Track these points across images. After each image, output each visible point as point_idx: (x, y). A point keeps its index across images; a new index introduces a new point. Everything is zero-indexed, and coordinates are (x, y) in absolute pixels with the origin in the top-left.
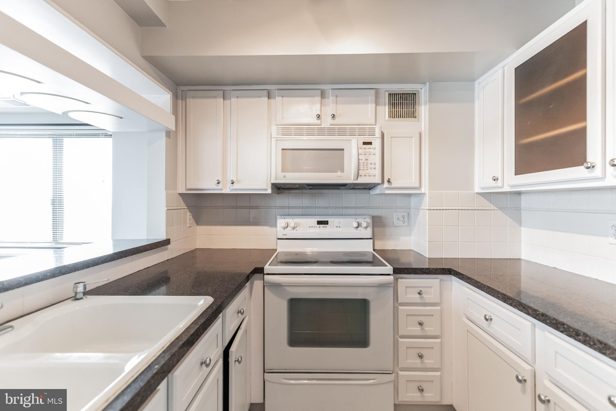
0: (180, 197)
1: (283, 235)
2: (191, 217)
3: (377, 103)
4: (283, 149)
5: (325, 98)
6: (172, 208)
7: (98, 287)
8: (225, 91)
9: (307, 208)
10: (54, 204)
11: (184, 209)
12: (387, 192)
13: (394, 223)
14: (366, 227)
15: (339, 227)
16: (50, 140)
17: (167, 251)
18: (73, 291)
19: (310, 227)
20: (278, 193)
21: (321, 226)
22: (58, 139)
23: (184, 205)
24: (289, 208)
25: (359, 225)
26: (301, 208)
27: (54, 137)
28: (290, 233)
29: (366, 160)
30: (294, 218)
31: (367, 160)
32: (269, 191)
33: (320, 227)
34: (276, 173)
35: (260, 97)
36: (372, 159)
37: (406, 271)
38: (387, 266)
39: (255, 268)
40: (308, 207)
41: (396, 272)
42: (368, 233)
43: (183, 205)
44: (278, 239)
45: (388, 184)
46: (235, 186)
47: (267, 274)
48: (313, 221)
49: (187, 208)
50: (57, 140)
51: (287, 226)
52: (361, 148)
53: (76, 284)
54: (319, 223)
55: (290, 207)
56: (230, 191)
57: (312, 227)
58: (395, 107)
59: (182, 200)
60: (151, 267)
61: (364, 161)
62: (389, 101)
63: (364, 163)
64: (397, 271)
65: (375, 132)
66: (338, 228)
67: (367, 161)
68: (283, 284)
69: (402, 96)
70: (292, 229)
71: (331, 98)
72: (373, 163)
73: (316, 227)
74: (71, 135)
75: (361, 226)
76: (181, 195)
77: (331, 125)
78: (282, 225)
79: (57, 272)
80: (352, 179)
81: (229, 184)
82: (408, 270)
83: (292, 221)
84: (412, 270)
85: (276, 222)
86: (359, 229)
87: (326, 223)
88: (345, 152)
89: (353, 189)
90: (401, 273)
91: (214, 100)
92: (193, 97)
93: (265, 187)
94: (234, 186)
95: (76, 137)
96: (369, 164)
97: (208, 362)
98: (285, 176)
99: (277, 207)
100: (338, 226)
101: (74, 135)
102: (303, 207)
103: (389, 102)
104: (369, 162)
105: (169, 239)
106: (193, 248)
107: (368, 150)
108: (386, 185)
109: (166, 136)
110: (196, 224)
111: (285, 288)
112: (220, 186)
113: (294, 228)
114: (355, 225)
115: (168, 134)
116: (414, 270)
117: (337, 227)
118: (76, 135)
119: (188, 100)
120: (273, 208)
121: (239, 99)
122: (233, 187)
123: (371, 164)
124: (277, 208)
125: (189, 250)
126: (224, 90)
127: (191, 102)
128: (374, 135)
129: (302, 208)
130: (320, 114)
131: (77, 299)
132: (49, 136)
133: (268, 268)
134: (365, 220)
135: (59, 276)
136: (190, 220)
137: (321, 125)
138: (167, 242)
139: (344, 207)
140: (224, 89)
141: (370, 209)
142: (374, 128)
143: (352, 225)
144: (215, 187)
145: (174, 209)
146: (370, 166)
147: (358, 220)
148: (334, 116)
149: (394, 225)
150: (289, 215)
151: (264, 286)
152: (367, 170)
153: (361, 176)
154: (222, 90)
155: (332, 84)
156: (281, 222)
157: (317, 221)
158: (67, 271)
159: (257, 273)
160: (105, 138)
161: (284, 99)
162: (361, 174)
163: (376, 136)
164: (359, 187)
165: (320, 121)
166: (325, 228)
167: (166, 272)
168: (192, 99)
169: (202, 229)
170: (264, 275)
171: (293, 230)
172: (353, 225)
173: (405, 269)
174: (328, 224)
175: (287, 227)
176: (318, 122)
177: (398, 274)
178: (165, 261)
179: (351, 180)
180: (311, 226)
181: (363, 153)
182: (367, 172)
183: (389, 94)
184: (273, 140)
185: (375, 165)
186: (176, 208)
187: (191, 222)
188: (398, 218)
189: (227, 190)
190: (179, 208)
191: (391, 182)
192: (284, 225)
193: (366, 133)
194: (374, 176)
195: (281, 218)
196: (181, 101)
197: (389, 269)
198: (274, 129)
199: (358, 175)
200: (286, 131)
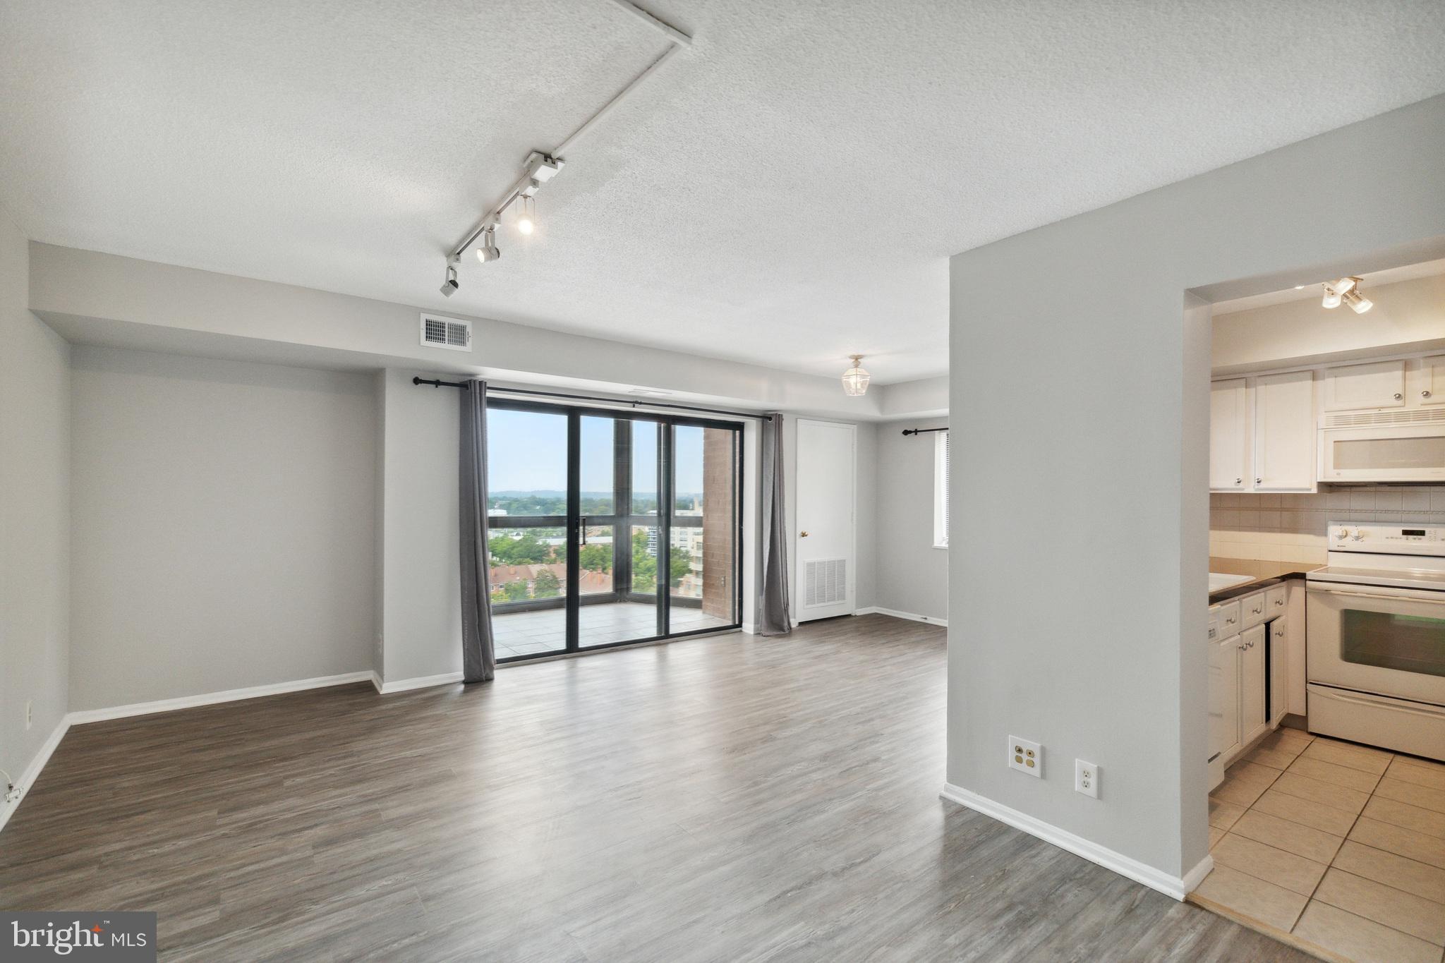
1: (1337, 546)
4: (1335, 442)
5: (1411, 370)
8: (1248, 381)
9: (1384, 513)
19: (1387, 538)
21: (1411, 537)
24: (1349, 512)
26: (1374, 512)
28: (1350, 544)
30: (1359, 525)
32: (1314, 491)
33: (1407, 539)
34: (1324, 469)
35: (1300, 380)
39: (1292, 572)
40: (1386, 511)
44: (1330, 551)
46: (1263, 485)
47: (1310, 580)
48: (1395, 530)
51: (1344, 534)
54: (1406, 533)
55: (1352, 510)
56: (1256, 491)
57: (1392, 538)
68: (1333, 592)
70: (1353, 539)
71: (1422, 369)
73: (1401, 538)
77: (1422, 406)
78: (1336, 533)
81: (1253, 483)
83: (1353, 530)
85: (1326, 530)
87: (1421, 533)
93: (1308, 486)
94: (1260, 485)
98: (1340, 474)
102: (1378, 511)
111: (1336, 596)
112: (1241, 485)
113: (1357, 538)
120: (1321, 511)
121: (1269, 386)
122: (1258, 487)
124: (1328, 511)
129: (1376, 512)
130: (1401, 393)
133: (1313, 574)
137: (1405, 406)
144: (1234, 487)
148: (1427, 394)
150: (1351, 521)
151: (1306, 592)
156: (1334, 530)
157: (1403, 530)
159: (1295, 578)
161: (1338, 379)
165: (1402, 402)
166: (1417, 540)
170: (1306, 580)
171: (1356, 540)
174: (1423, 535)
175: (1346, 536)
176: (1399, 403)
180: (1390, 536)
184: (1321, 431)
189: (1251, 490)
192: (1338, 533)
195: (1334, 524)
198: (1322, 417)
200: (1342, 421)
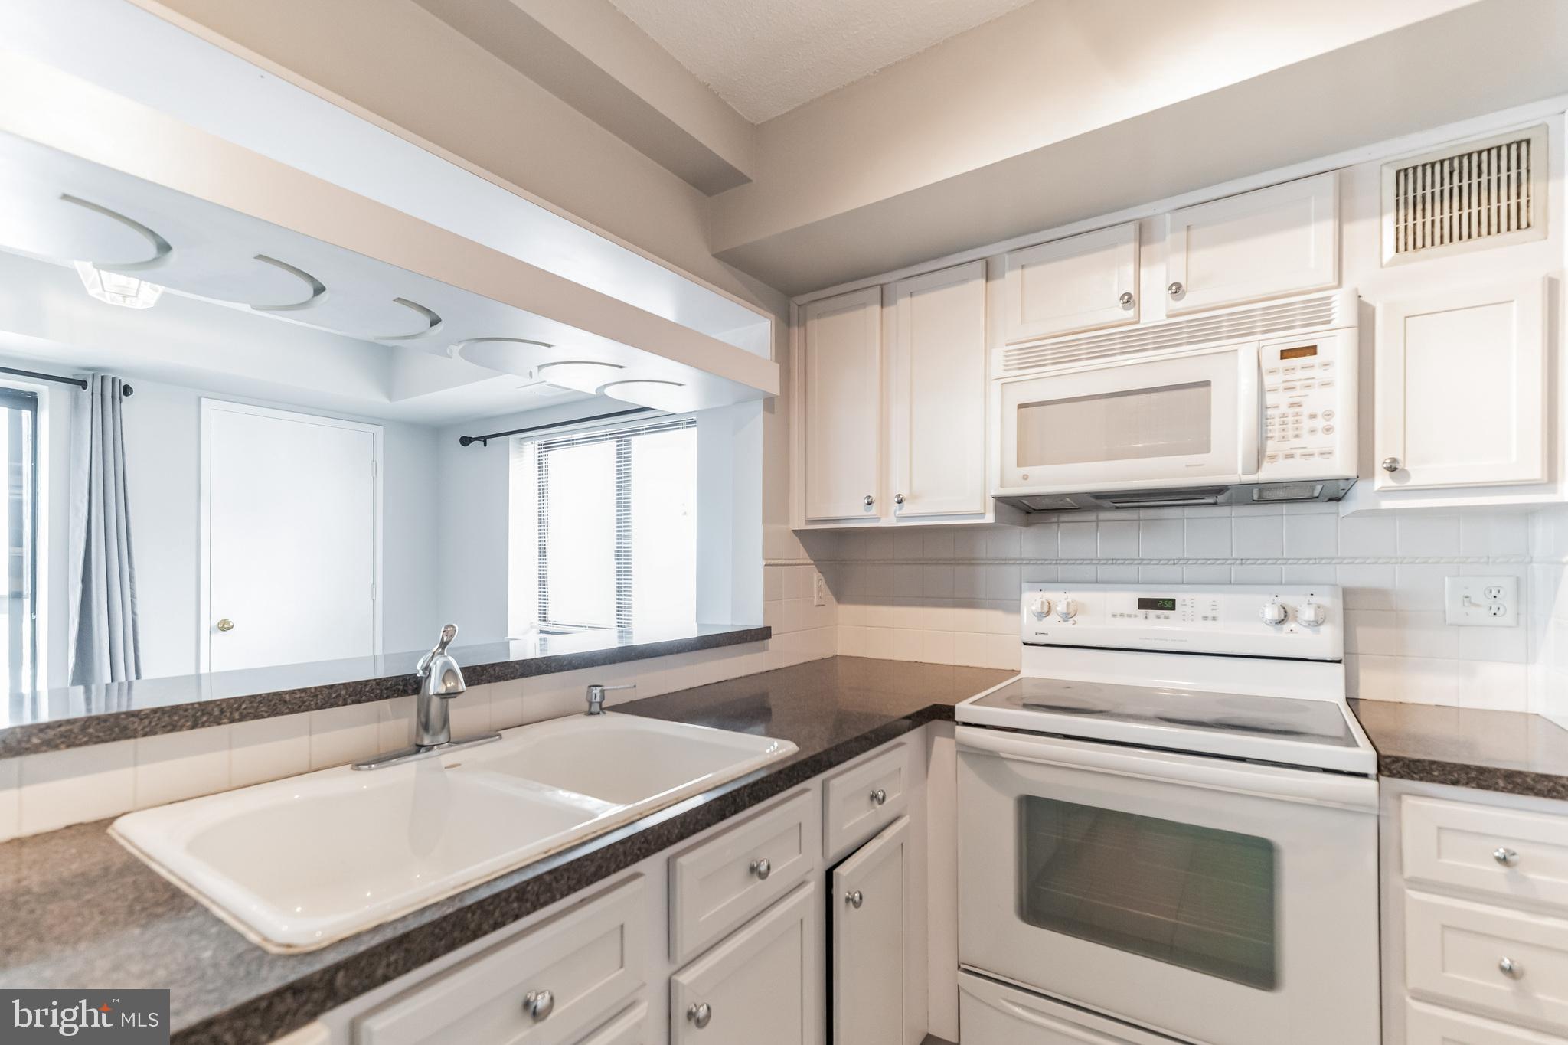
0: (797, 539)
1: (1036, 634)
2: (822, 583)
3: (1342, 215)
4: (1020, 406)
5: (1150, 242)
6: (776, 562)
7: (631, 702)
8: (884, 286)
9: (1110, 562)
10: (618, 559)
11: (807, 564)
12: (1386, 504)
13: (1445, 612)
14: (1317, 624)
15: (1214, 619)
16: (613, 444)
17: (766, 652)
18: (587, 699)
19: (1114, 616)
20: (1027, 525)
21: (1152, 613)
22: (623, 439)
23: (808, 557)
24: (1057, 564)
25: (1286, 616)
26: (1094, 562)
27: (618, 438)
28: (1055, 629)
29: (1292, 405)
30: (1069, 591)
31: (1299, 405)
32: (990, 518)
33: (1146, 617)
34: (1001, 466)
35: (965, 281)
36: (1315, 400)
37: (1436, 773)
38: (1357, 746)
39: (935, 705)
40: (1113, 560)
41: (1390, 771)
42: (1328, 640)
43: (802, 554)
44: (1025, 645)
45: (1392, 478)
46: (908, 509)
47: (965, 724)
48: (1127, 599)
49: (812, 562)
50: (622, 441)
51: (1046, 609)
52: (1273, 372)
53: (590, 687)
54: (1145, 604)
55: (1061, 560)
56: (897, 521)
57: (1122, 615)
58: (1424, 209)
59: (801, 545)
60: (731, 680)
61: (1284, 409)
62: (1398, 195)
63: (1284, 416)
64: (1389, 766)
65: (1330, 310)
66: (1210, 623)
67: (1297, 409)
68: (1003, 755)
69: (1461, 163)
70: (1061, 619)
71: (1169, 238)
72: (1320, 413)
73: (1136, 616)
74: (639, 430)
75: (1295, 619)
76: (798, 533)
77: (1169, 316)
78: (1033, 608)
79: (564, 663)
80: (1240, 471)
81: (893, 505)
82: (1448, 769)
83: (1060, 599)
84: (1467, 774)
85: (1019, 600)
86: (1287, 627)
87: (1168, 605)
88: (1214, 389)
89: (1261, 501)
90: (1415, 776)
91: (860, 313)
92: (819, 316)
93: (977, 507)
94: (904, 508)
95: (646, 433)
96: (1305, 418)
97: (763, 868)
98: (1025, 477)
99: (1023, 560)
100: (1210, 614)
101: (643, 430)
102: (1099, 560)
103: (1398, 201)
104: (1305, 411)
105: (770, 627)
106: (828, 654)
107: (1300, 374)
108: (1382, 480)
109: (764, 410)
110: (834, 601)
111: (1010, 765)
112: (874, 511)
113: (1066, 617)
114: (1271, 613)
115: (769, 403)
116: (1473, 774)
117: (1205, 618)
118: (646, 429)
119: (809, 323)
120: (1012, 562)
121: (915, 299)
122: (900, 513)
123: (1313, 416)
124: (1024, 562)
125: (818, 657)
126: (882, 285)
127: (814, 325)
128: (1328, 322)
129: (1097, 562)
130: (1132, 293)
131: (591, 714)
132: (611, 436)
133: (964, 709)
134: (1313, 600)
135: (568, 670)
136: (819, 590)
137: (1138, 322)
138: (763, 634)
139: (1237, 559)
140: (882, 281)
141: (1338, 566)
142: (1329, 298)
143: (1261, 615)
144: (864, 513)
145: (781, 565)
146: (1307, 424)
147: (1284, 599)
148: (1177, 290)
149: (1448, 622)
150: (1057, 582)
151: (956, 754)
152: (1297, 436)
153: (1272, 457)
154: (877, 285)
155: (1173, 195)
156: (1032, 600)
157: (1139, 599)
158: (580, 664)
159: (940, 718)
160: (689, 429)
161: (1029, 271)
162: (1273, 453)
163: (1335, 323)
164: (1280, 494)
165: (1134, 311)
166: (1162, 620)
167: (765, 695)
168: (816, 321)
169: (849, 613)
170: (956, 724)
171: (1065, 621)
172: (1263, 613)
173: (1434, 766)
174: (1173, 608)
175: (1048, 613)
176: (1130, 314)
177: (1402, 777)
178: (761, 673)
179: (1236, 473)
180: (1118, 612)
181: (1282, 386)
182: (1296, 443)
183: (1398, 173)
184: (996, 388)
185: (1328, 420)
186: (788, 562)
187: (821, 594)
188: (1467, 597)
189: (889, 521)
190: (794, 562)
191: (1404, 470)
192: (1036, 607)
193: (1293, 321)
194: (1327, 454)
195: (1031, 590)
196: (796, 329)
197: (1364, 757)
198: (998, 355)
199: (1260, 456)
200: (1030, 357)
